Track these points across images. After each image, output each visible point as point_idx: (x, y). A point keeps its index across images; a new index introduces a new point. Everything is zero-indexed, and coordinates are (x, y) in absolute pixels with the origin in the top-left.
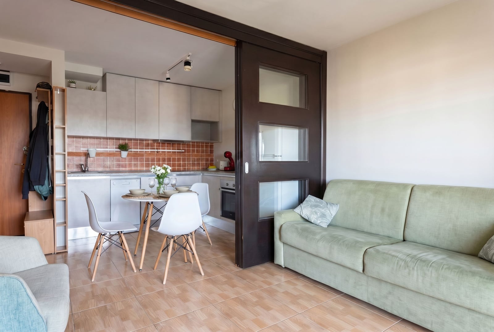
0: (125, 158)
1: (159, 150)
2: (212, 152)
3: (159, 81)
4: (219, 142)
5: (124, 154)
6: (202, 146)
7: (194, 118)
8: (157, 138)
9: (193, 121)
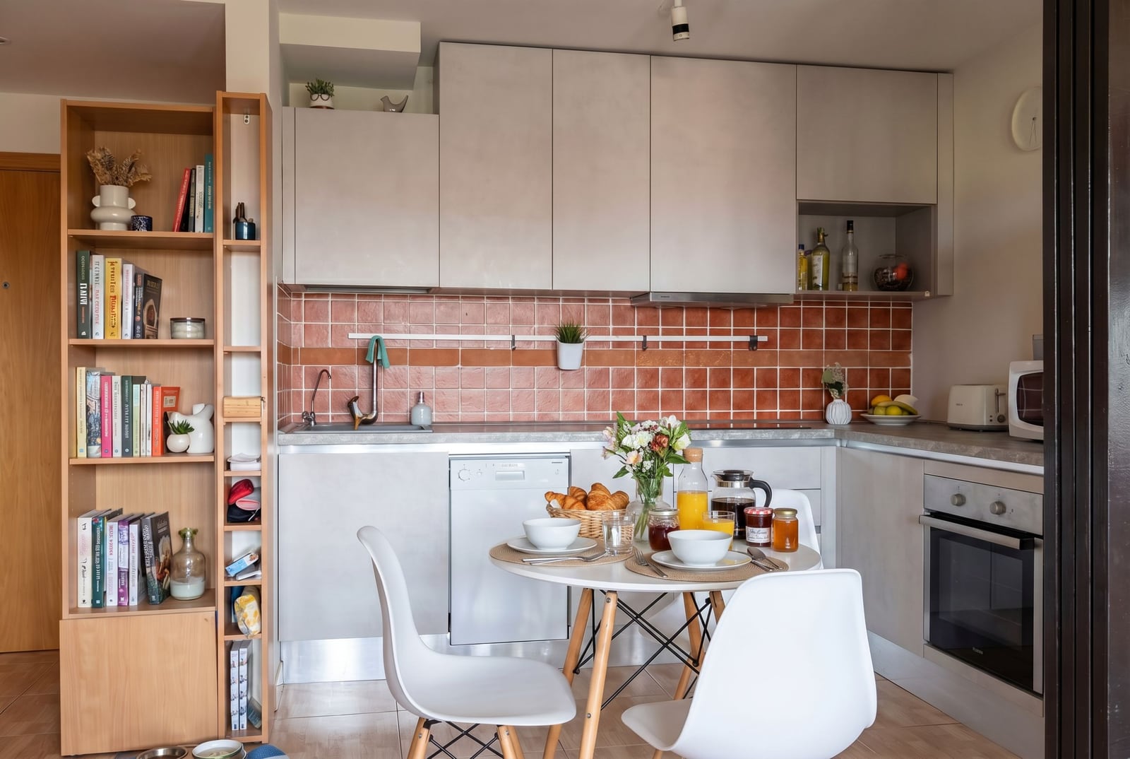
0: (578, 373)
1: (649, 338)
2: (903, 341)
3: (651, 54)
4: (935, 297)
5: (571, 355)
6: (854, 318)
7: (808, 195)
8: (642, 287)
9: (806, 208)
